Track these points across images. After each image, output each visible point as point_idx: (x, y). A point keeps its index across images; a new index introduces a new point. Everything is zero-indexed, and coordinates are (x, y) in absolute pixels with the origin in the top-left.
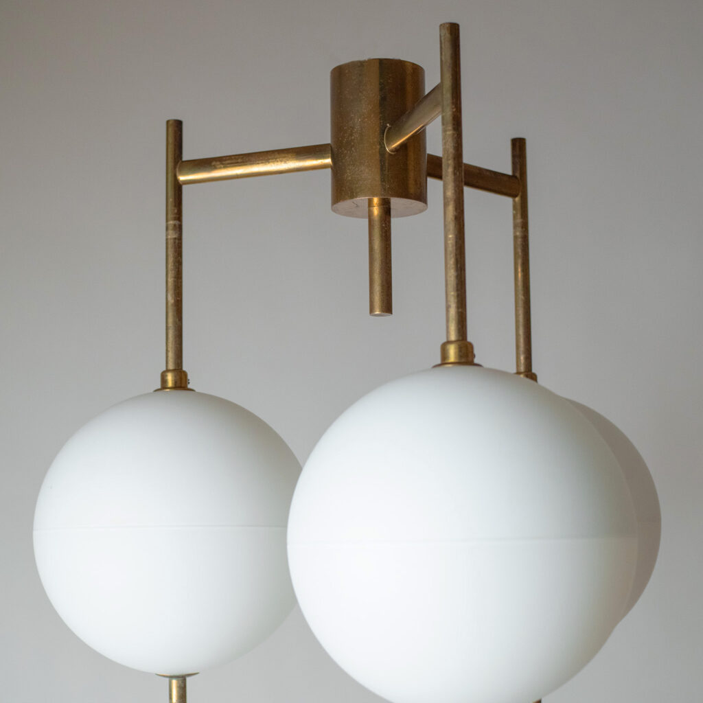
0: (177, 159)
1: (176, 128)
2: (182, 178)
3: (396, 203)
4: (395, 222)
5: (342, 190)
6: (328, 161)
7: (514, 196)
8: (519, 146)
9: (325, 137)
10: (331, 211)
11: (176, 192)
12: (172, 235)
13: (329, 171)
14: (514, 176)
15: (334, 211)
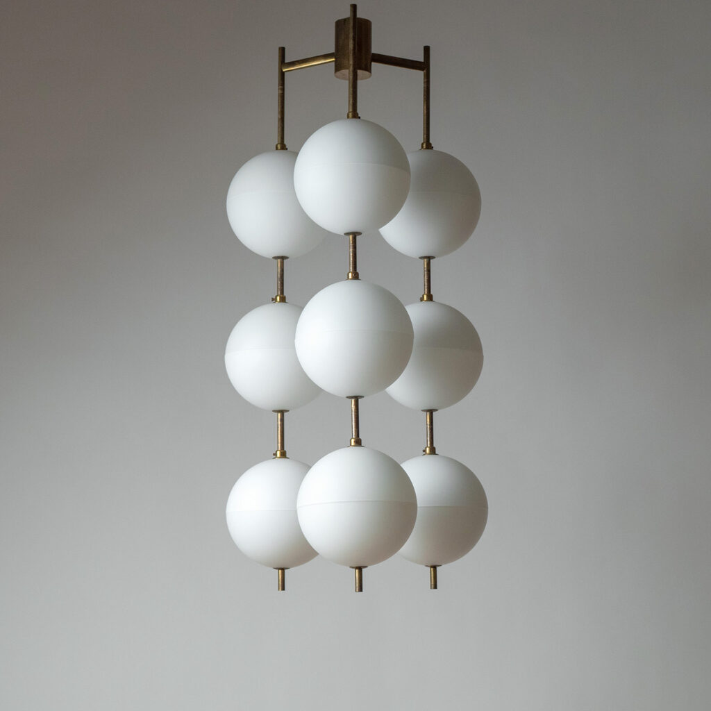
0: (283, 62)
1: (282, 50)
2: (284, 70)
3: (360, 72)
4: (359, 82)
5: (338, 68)
6: (334, 59)
7: (423, 70)
8: (427, 49)
9: (332, 50)
10: (335, 78)
11: (282, 75)
12: (281, 92)
13: (334, 63)
14: (424, 63)
15: (337, 77)
